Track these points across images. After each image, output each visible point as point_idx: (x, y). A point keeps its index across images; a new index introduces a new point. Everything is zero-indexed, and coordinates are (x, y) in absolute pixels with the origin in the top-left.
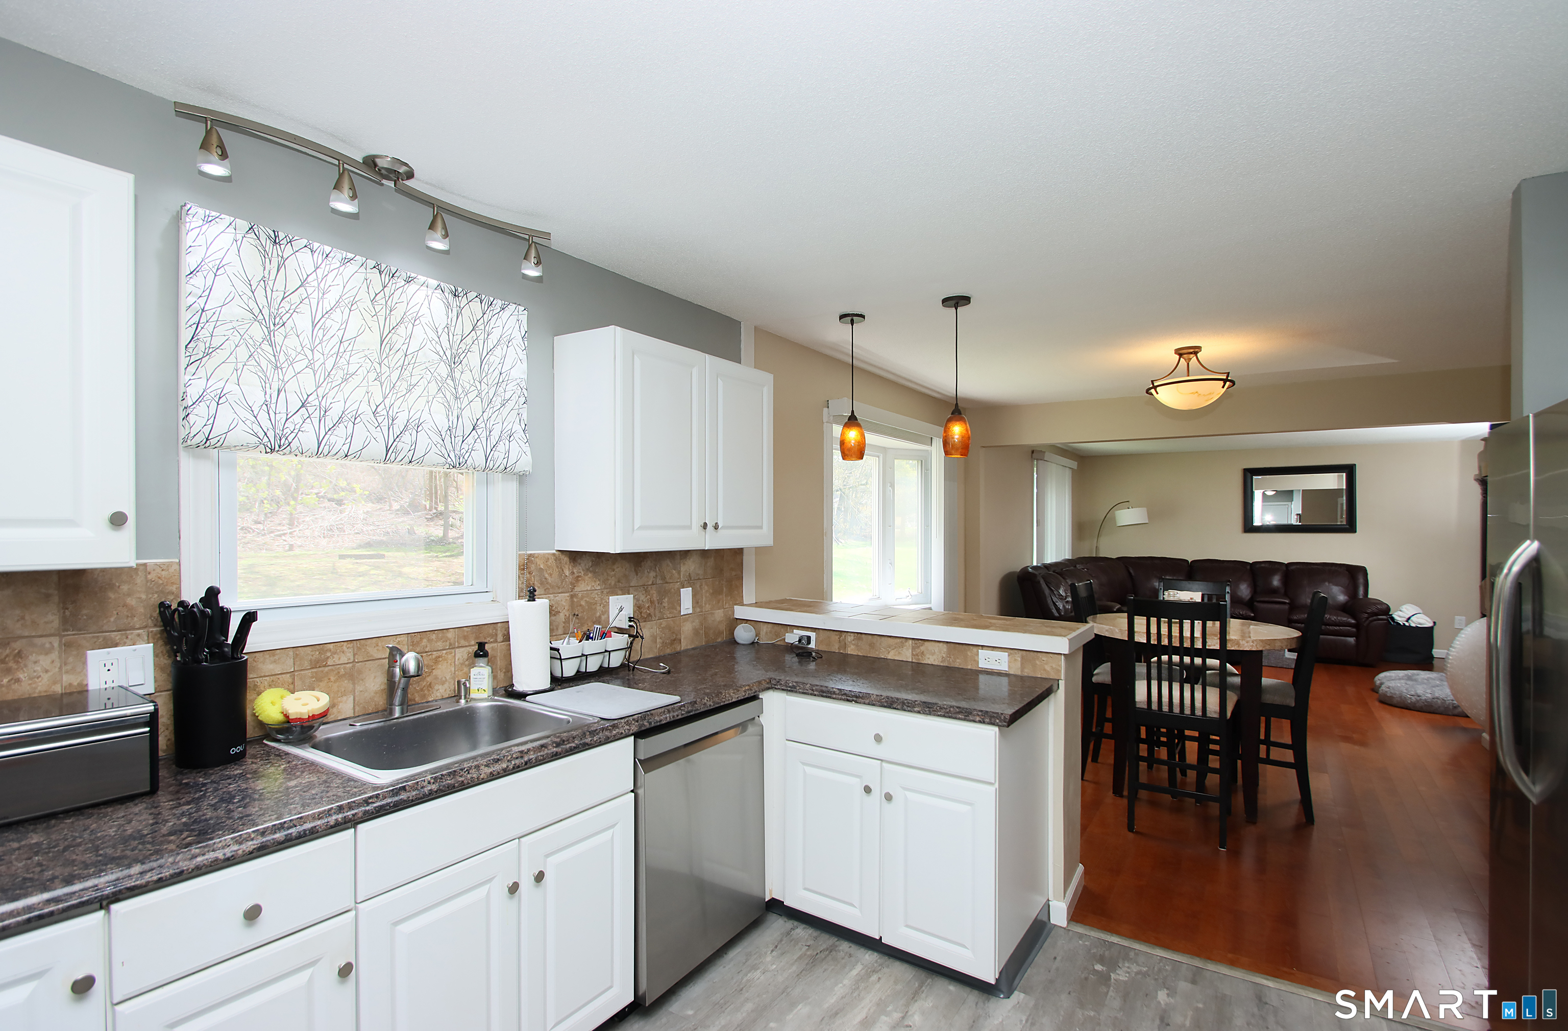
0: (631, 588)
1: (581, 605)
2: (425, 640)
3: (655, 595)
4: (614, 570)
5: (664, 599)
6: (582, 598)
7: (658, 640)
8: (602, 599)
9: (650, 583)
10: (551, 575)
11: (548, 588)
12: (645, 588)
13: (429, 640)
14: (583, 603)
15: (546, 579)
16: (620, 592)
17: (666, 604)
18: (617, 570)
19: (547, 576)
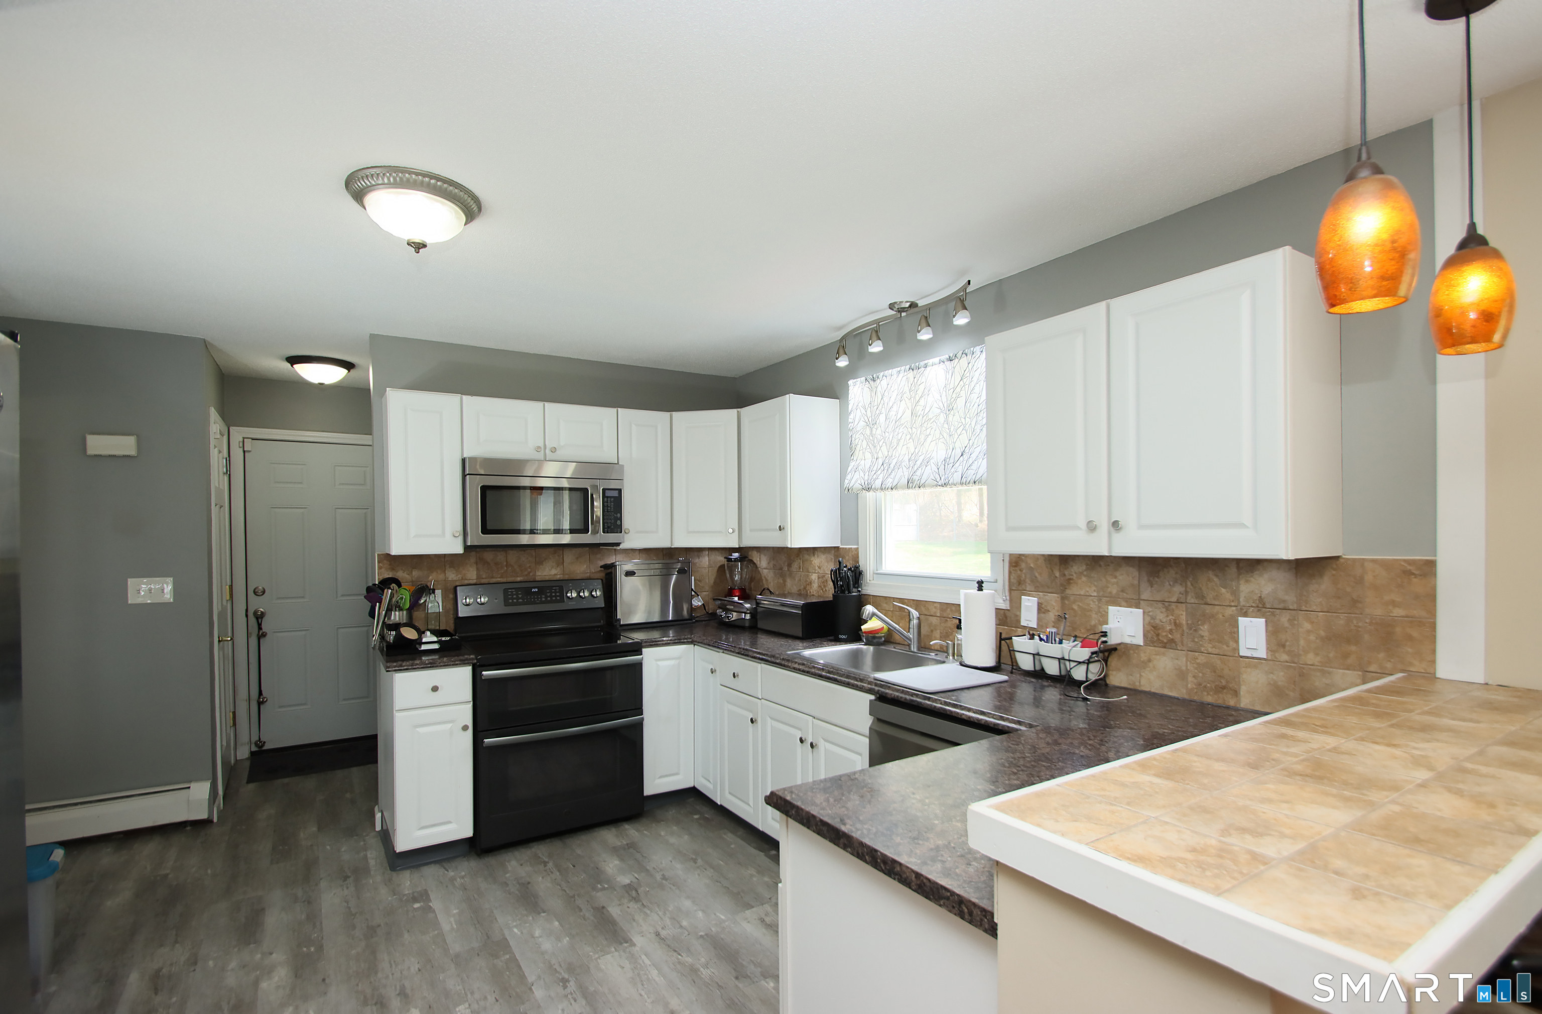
0: (1141, 602)
1: (1073, 609)
2: (949, 609)
3: (1184, 617)
4: (1116, 577)
5: (1203, 624)
6: (1074, 602)
7: (1190, 679)
8: (1099, 607)
9: (1174, 599)
10: (1040, 574)
11: (1038, 587)
12: (1166, 605)
13: (951, 610)
14: (1075, 607)
15: (1036, 577)
16: (1124, 603)
17: (1206, 634)
18: (1121, 577)
19: (1037, 574)
